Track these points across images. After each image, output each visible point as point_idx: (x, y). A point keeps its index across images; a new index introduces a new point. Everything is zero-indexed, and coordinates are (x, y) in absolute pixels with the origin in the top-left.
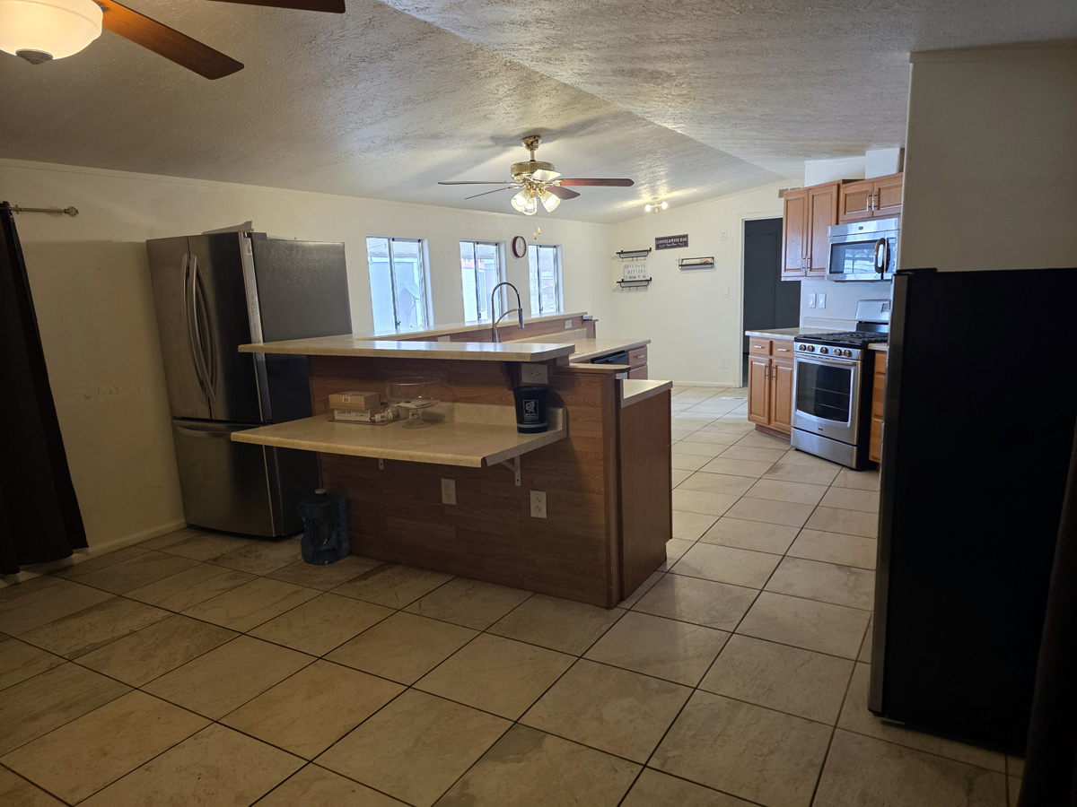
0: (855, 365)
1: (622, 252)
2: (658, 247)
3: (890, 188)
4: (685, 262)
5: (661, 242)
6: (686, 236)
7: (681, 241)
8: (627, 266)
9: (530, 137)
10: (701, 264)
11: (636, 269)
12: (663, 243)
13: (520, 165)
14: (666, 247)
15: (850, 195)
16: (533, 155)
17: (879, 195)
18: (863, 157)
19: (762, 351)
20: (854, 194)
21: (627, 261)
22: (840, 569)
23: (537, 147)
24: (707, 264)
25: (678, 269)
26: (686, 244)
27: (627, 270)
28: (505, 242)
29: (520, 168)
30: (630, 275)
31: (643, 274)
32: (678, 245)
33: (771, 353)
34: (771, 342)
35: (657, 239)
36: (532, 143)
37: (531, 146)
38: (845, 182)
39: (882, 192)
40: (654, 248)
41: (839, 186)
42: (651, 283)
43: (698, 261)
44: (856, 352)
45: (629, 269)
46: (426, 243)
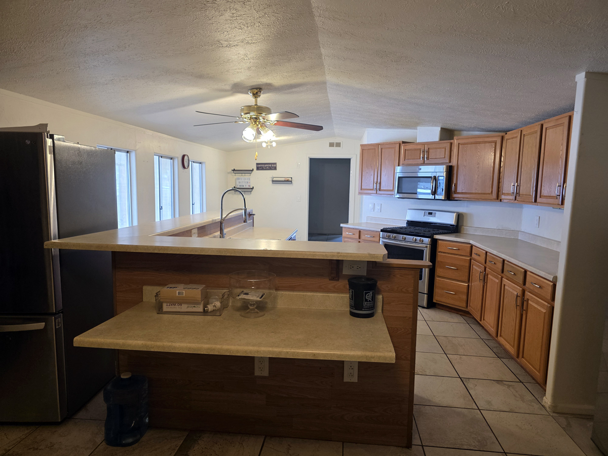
0: (427, 247)
1: (234, 170)
2: (258, 169)
3: (436, 148)
4: (275, 179)
5: (260, 166)
6: (275, 164)
7: (272, 167)
8: (238, 179)
9: (257, 89)
10: (285, 181)
11: (242, 181)
12: (261, 167)
13: (249, 107)
14: (263, 169)
15: (408, 150)
16: (256, 101)
17: (428, 152)
18: (416, 130)
19: (353, 236)
20: (411, 150)
21: (238, 176)
22: (498, 383)
23: (260, 96)
24: (288, 181)
25: (271, 182)
26: (275, 168)
27: (238, 181)
28: (178, 158)
29: (249, 109)
30: (240, 184)
31: (249, 184)
32: (270, 169)
33: (360, 238)
34: (360, 231)
35: (257, 164)
36: (257, 93)
37: (256, 95)
38: (404, 142)
39: (430, 150)
40: (255, 168)
41: (400, 144)
42: (253, 190)
43: (283, 179)
44: (427, 240)
45: (239, 180)
46: (133, 155)
